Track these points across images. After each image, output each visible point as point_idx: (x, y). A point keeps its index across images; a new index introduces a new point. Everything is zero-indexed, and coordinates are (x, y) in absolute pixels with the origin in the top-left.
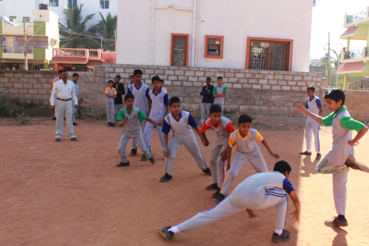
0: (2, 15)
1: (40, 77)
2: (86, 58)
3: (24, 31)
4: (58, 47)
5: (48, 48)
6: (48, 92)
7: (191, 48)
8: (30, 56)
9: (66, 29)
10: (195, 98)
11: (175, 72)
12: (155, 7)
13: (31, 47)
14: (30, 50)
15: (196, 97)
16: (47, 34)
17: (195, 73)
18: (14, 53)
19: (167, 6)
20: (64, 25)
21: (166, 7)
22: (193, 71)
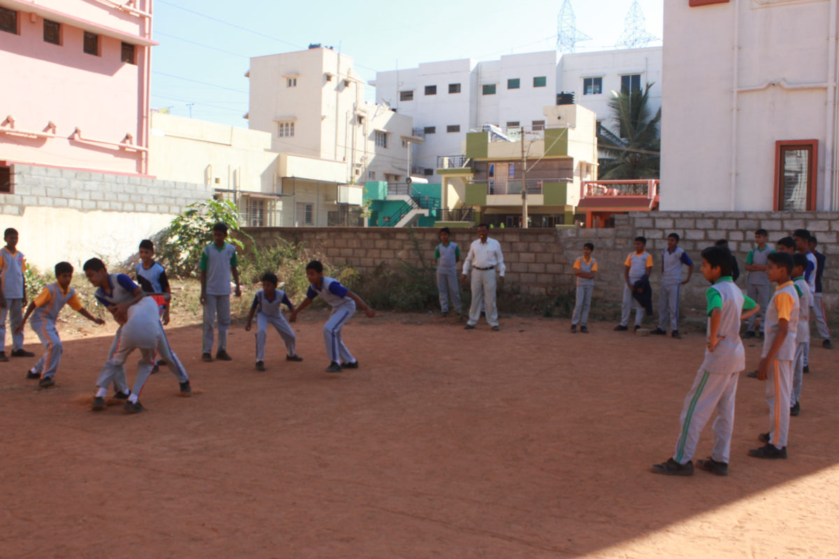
0: (488, 123)
1: (514, 240)
2: (649, 198)
3: (523, 151)
4: (595, 179)
5: (572, 182)
6: (528, 268)
7: (823, 170)
8: (537, 200)
9: (617, 138)
10: (831, 281)
11: (782, 224)
12: (739, 89)
13: (540, 181)
14: (538, 187)
15: (833, 279)
16: (570, 154)
17: (830, 224)
18: (509, 194)
19: (767, 84)
20: (611, 131)
21: (764, 86)
22: (825, 220)
